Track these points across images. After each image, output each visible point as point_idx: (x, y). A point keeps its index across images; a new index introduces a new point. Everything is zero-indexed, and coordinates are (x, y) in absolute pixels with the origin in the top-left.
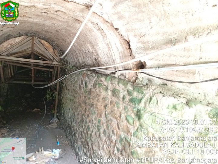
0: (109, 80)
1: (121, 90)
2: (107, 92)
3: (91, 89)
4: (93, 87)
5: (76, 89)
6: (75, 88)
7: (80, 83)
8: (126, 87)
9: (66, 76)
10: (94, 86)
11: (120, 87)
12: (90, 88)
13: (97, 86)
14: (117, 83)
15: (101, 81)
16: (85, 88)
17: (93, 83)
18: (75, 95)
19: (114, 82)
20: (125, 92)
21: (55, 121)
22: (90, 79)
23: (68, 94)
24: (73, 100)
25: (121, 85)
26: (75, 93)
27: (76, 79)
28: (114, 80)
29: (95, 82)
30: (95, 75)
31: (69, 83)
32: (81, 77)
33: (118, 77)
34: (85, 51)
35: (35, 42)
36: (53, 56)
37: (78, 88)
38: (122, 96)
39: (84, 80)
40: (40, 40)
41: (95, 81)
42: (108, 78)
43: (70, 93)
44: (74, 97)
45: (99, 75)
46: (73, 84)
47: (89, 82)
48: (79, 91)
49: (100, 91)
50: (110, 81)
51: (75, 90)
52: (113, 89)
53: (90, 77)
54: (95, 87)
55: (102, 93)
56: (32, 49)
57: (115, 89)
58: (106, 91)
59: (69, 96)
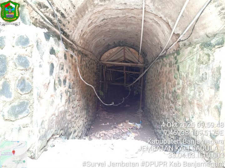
2: (167, 67)
6: (152, 78)
7: (154, 72)
8: (174, 56)
9: (146, 70)
10: (161, 67)
11: (172, 58)
12: (159, 71)
15: (164, 61)
20: (174, 60)
21: (141, 111)
22: (159, 64)
34: (154, 45)
35: (126, 51)
40: (129, 48)
44: (152, 85)
45: (163, 58)
47: (158, 68)
49: (163, 69)
50: (168, 58)
56: (124, 57)
57: (170, 61)
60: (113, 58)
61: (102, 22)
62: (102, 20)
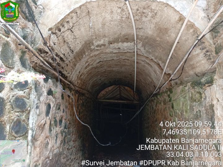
1: (166, 98)
2: (161, 104)
6: (148, 115)
7: (150, 109)
8: (167, 94)
9: (142, 108)
12: (154, 109)
14: (164, 95)
15: (158, 99)
22: (154, 102)
26: (148, 120)
31: (145, 115)
34: (148, 83)
35: (121, 89)
38: (167, 102)
40: (124, 87)
45: (157, 96)
47: (153, 105)
49: (158, 106)
52: (164, 100)
56: (120, 95)
60: (109, 96)
61: (98, 64)
62: (99, 63)
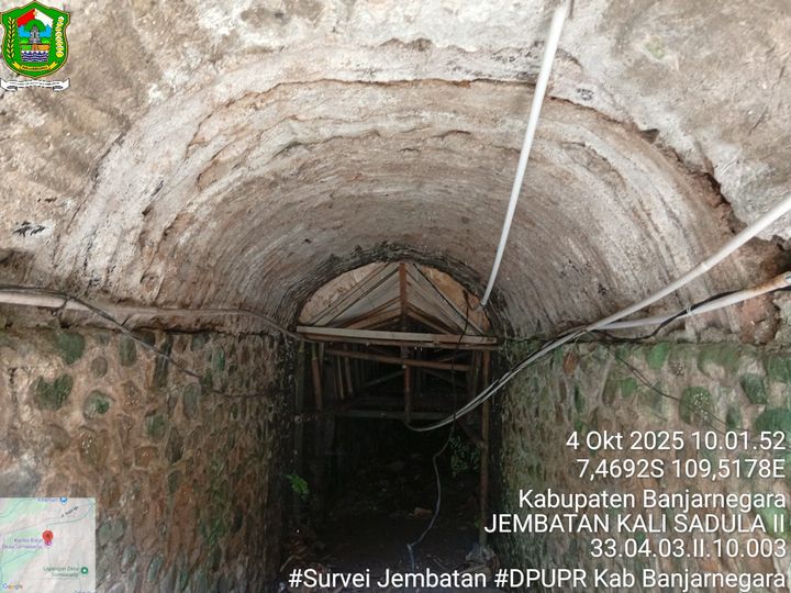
0: (663, 360)
1: (714, 387)
2: (660, 410)
3: (596, 410)
4: (604, 400)
5: (547, 423)
6: (541, 420)
7: (555, 396)
8: (734, 370)
9: (507, 377)
10: (609, 394)
11: (708, 375)
12: (592, 407)
13: (619, 393)
14: (694, 362)
15: (632, 369)
16: (574, 411)
17: (603, 384)
18: (545, 448)
19: (681, 360)
20: (734, 393)
21: (484, 556)
22: (591, 372)
23: (519, 447)
24: (539, 465)
25: (711, 367)
26: (543, 440)
27: (541, 385)
28: (682, 353)
29: (608, 380)
30: (606, 351)
31: (520, 406)
32: (558, 371)
33: (699, 338)
35: (408, 278)
36: (465, 316)
37: (553, 417)
38: (722, 415)
39: (570, 381)
40: (422, 268)
41: (609, 374)
42: (657, 350)
43: (528, 444)
44: (541, 454)
45: (622, 347)
46: (534, 407)
47: (586, 387)
48: (554, 430)
49: (629, 410)
50: (666, 362)
51: (541, 427)
52: (684, 393)
53: (589, 366)
54: (613, 397)
55: (641, 418)
56: (404, 302)
57: (690, 389)
58: (654, 407)
59: (523, 453)
60: (354, 307)
61: (282, 161)
62: (286, 150)
